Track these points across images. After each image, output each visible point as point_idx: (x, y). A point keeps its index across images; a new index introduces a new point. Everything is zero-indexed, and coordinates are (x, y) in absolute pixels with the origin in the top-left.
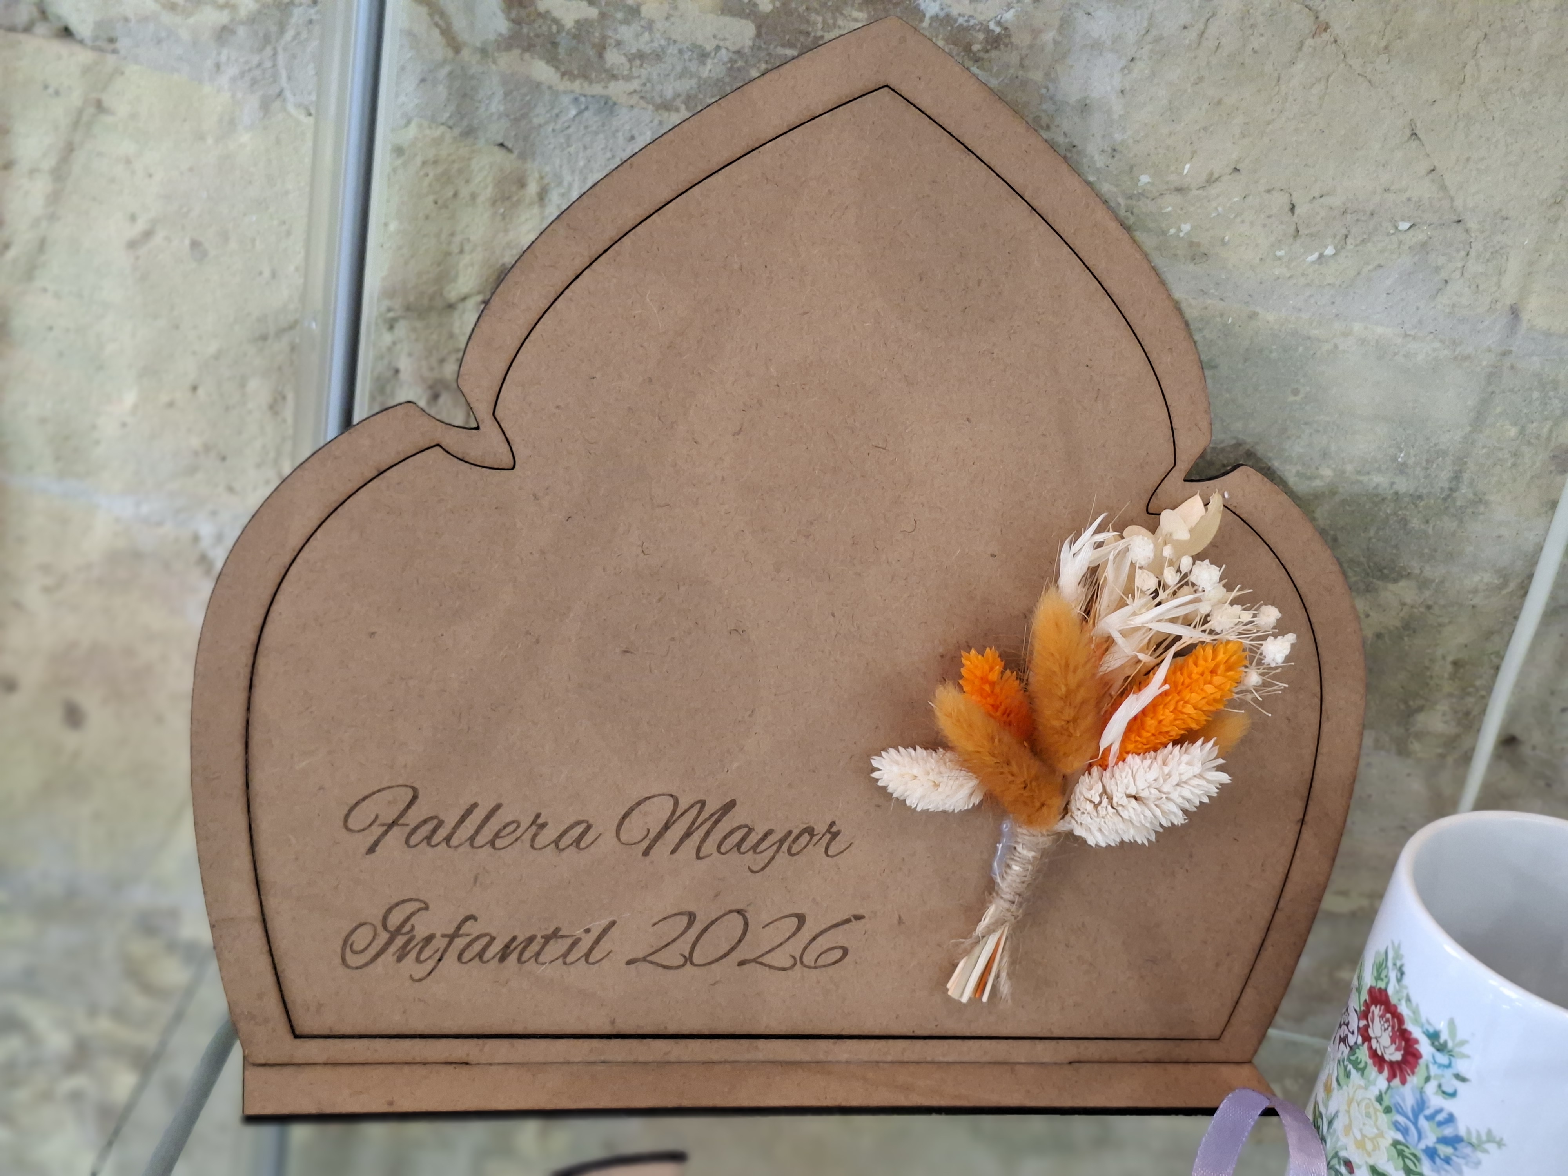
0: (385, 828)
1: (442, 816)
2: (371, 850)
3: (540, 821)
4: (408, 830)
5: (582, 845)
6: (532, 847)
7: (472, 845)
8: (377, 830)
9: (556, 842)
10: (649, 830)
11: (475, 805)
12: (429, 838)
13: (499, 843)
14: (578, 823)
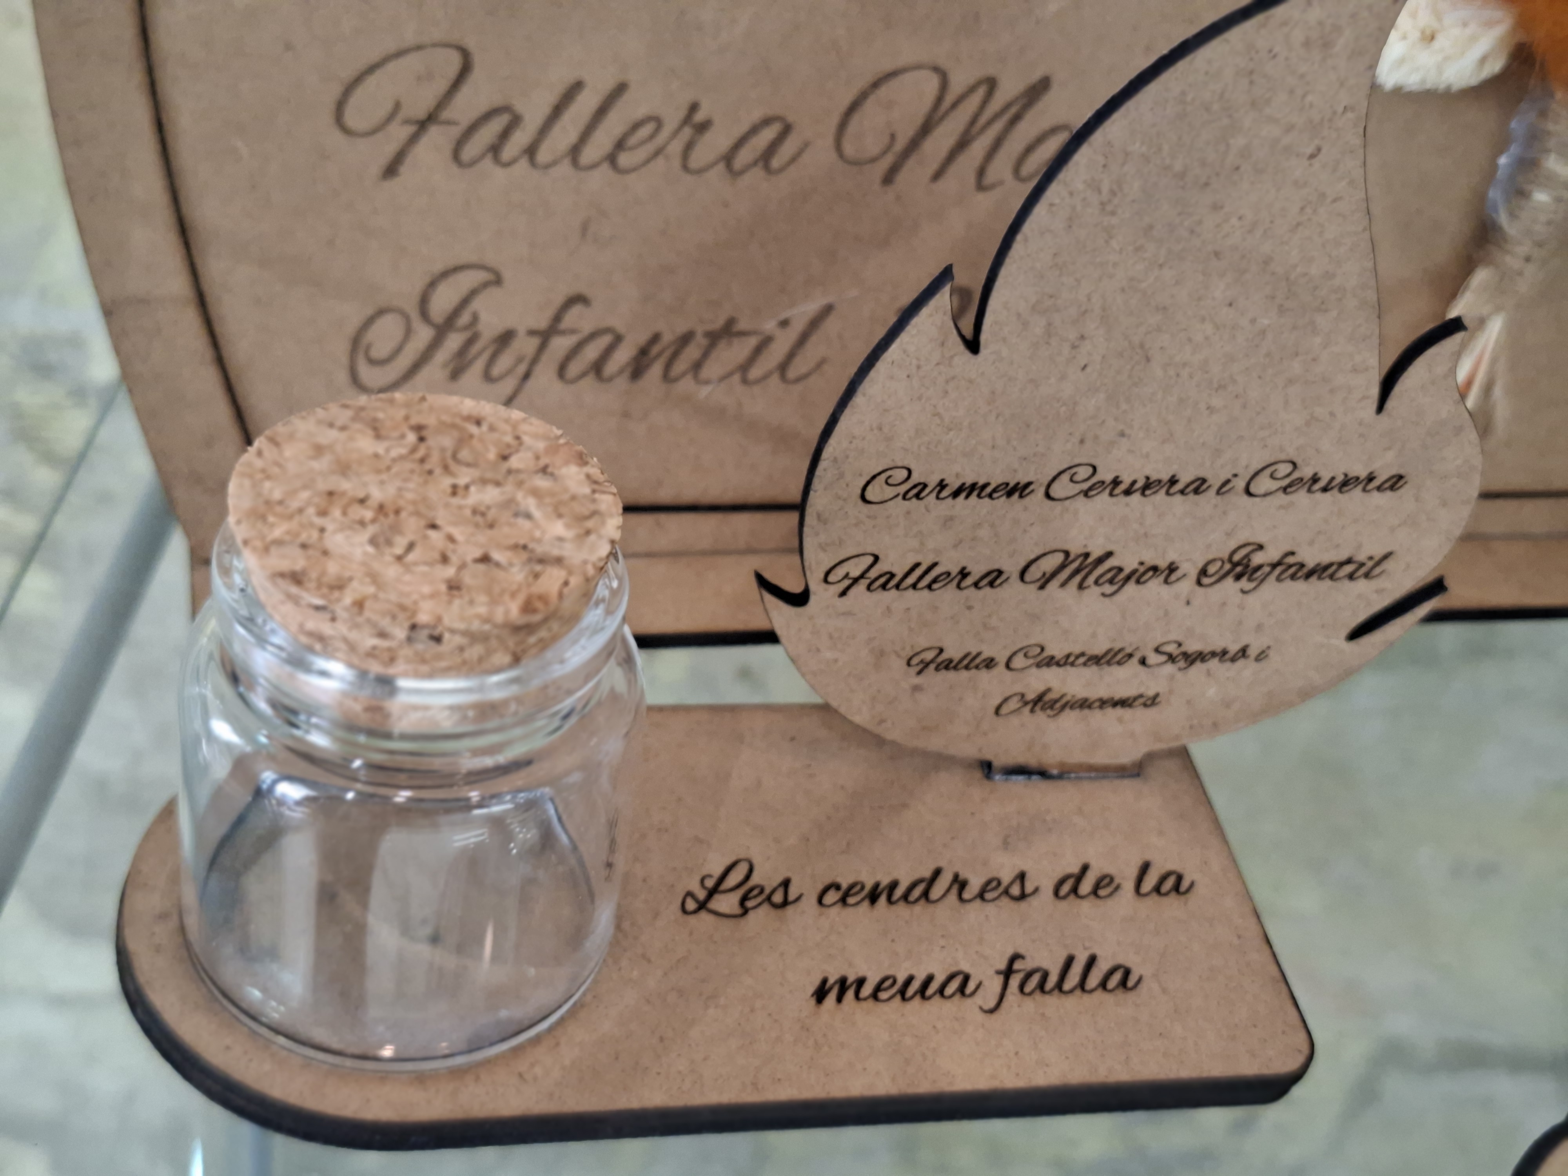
0: (412, 129)
1: (520, 107)
2: (391, 170)
3: (699, 117)
4: (455, 132)
5: (775, 163)
6: (685, 167)
7: (575, 162)
8: (399, 133)
9: (728, 159)
10: (893, 137)
11: (576, 87)
12: (495, 149)
13: (624, 159)
14: (767, 122)
